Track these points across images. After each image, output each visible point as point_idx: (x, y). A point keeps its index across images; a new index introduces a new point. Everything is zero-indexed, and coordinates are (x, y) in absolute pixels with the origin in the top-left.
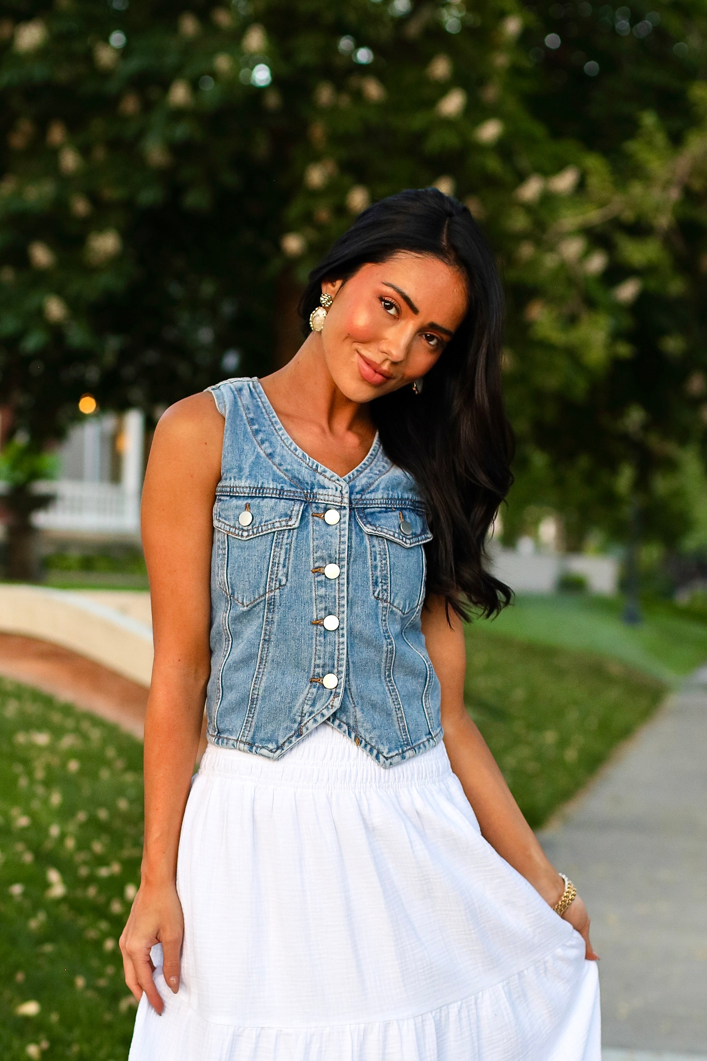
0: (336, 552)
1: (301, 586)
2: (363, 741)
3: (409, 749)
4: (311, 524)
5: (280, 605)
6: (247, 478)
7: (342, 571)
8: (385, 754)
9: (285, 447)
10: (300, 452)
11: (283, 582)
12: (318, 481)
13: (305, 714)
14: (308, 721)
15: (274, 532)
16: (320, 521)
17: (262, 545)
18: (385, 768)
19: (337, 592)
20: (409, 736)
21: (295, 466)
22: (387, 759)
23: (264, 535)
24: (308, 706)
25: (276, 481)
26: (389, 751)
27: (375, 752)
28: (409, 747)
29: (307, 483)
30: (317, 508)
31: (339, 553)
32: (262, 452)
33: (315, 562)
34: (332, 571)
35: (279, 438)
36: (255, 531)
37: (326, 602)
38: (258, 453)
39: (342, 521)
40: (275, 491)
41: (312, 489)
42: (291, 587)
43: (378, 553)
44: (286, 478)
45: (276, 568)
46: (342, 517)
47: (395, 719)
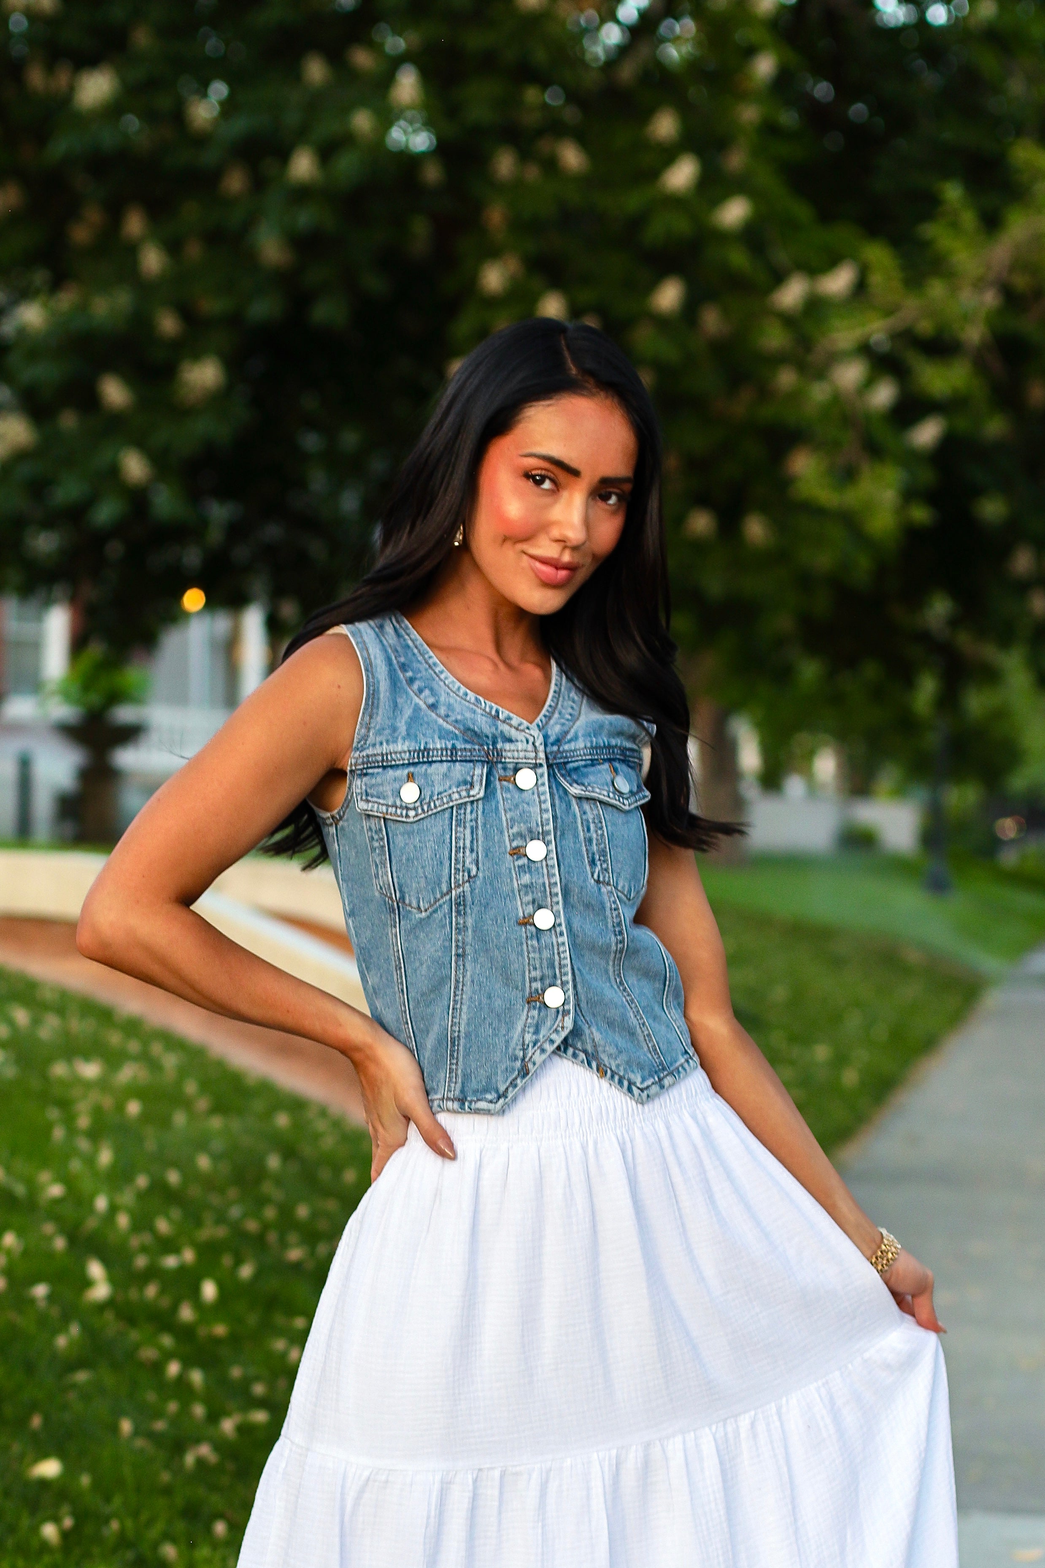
0: (537, 824)
1: (497, 876)
2: (609, 1072)
3: (667, 1075)
4: (499, 791)
5: (473, 904)
6: (404, 739)
7: (550, 848)
8: (638, 1085)
9: (452, 694)
10: (471, 696)
11: (473, 873)
12: (501, 732)
13: (528, 1045)
14: (534, 1054)
15: (452, 807)
16: (511, 786)
17: (438, 826)
18: (642, 1103)
19: (546, 877)
20: (662, 1058)
21: (468, 715)
22: (642, 1090)
23: (439, 812)
24: (530, 1035)
25: (444, 738)
26: (643, 1081)
27: (626, 1083)
28: (665, 1073)
29: (487, 737)
30: (505, 769)
31: (542, 825)
32: (421, 703)
33: (511, 841)
34: (536, 850)
35: (442, 684)
36: (425, 808)
37: (533, 892)
38: (416, 705)
39: (540, 782)
40: (444, 753)
41: (494, 743)
42: (484, 877)
43: (591, 821)
44: (457, 732)
45: (461, 855)
46: (539, 777)
47: (641, 1038)
